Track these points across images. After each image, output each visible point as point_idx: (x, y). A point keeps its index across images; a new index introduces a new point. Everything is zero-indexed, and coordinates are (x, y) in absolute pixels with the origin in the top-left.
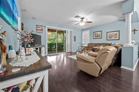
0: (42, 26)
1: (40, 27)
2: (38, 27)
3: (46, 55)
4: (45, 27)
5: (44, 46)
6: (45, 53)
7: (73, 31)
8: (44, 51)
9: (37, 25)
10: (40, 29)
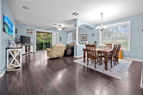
0: (32, 30)
1: (30, 30)
2: (28, 31)
3: (34, 51)
4: (34, 30)
5: (33, 45)
6: (34, 50)
7: (58, 33)
8: (33, 48)
9: (27, 29)
10: (30, 32)
